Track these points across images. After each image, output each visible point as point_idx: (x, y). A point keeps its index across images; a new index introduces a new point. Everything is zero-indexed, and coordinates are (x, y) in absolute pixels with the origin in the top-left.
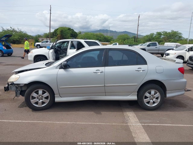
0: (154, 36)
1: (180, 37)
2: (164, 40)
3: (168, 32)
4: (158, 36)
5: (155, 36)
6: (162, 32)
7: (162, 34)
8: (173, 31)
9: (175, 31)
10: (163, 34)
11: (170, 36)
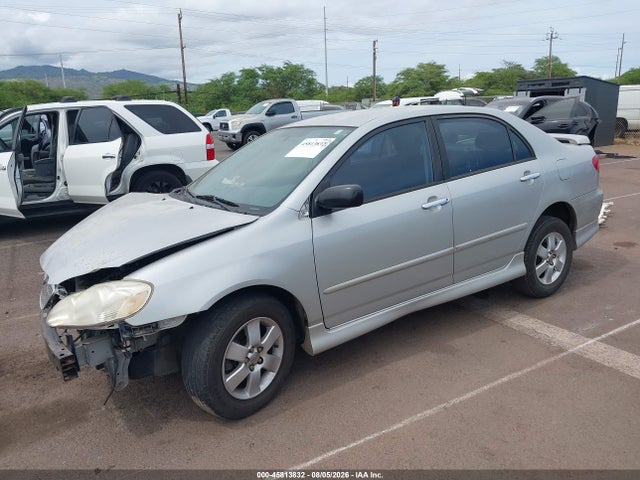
0: (236, 83)
1: (311, 82)
2: (268, 94)
3: (275, 68)
4: (248, 81)
5: (240, 83)
6: (260, 69)
7: (258, 76)
8: (288, 65)
9: (294, 64)
10: (260, 73)
11: (284, 79)
